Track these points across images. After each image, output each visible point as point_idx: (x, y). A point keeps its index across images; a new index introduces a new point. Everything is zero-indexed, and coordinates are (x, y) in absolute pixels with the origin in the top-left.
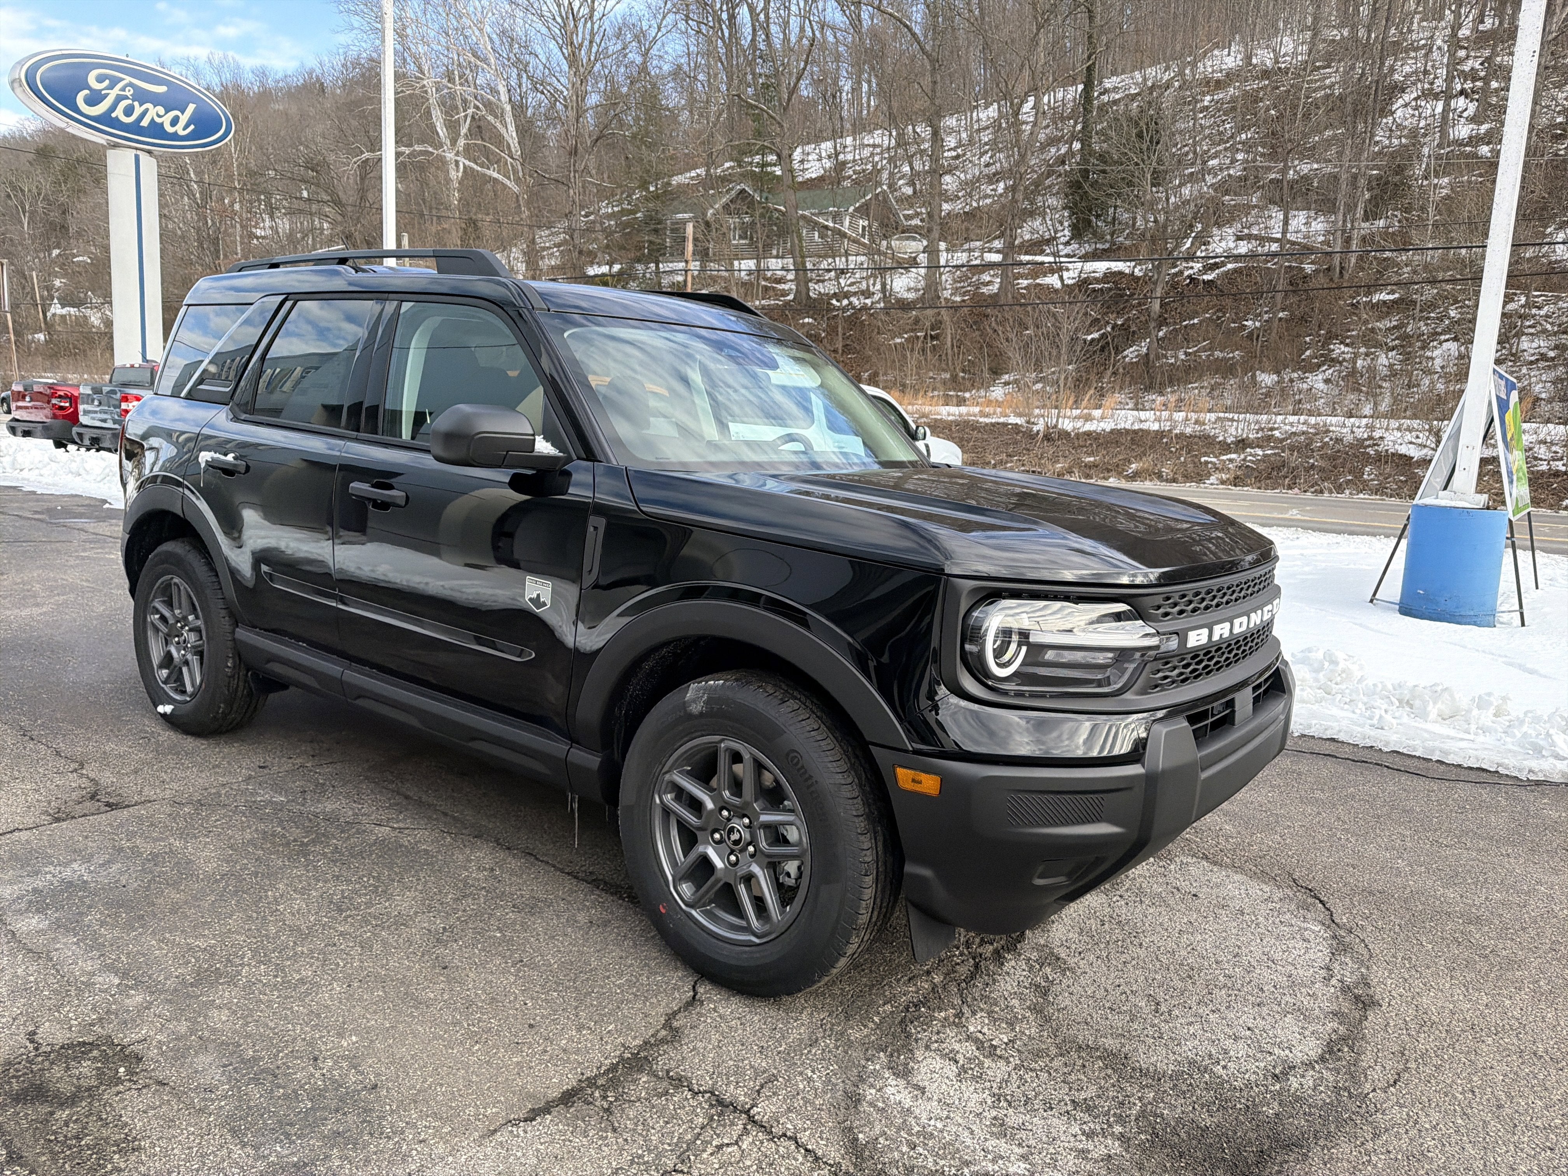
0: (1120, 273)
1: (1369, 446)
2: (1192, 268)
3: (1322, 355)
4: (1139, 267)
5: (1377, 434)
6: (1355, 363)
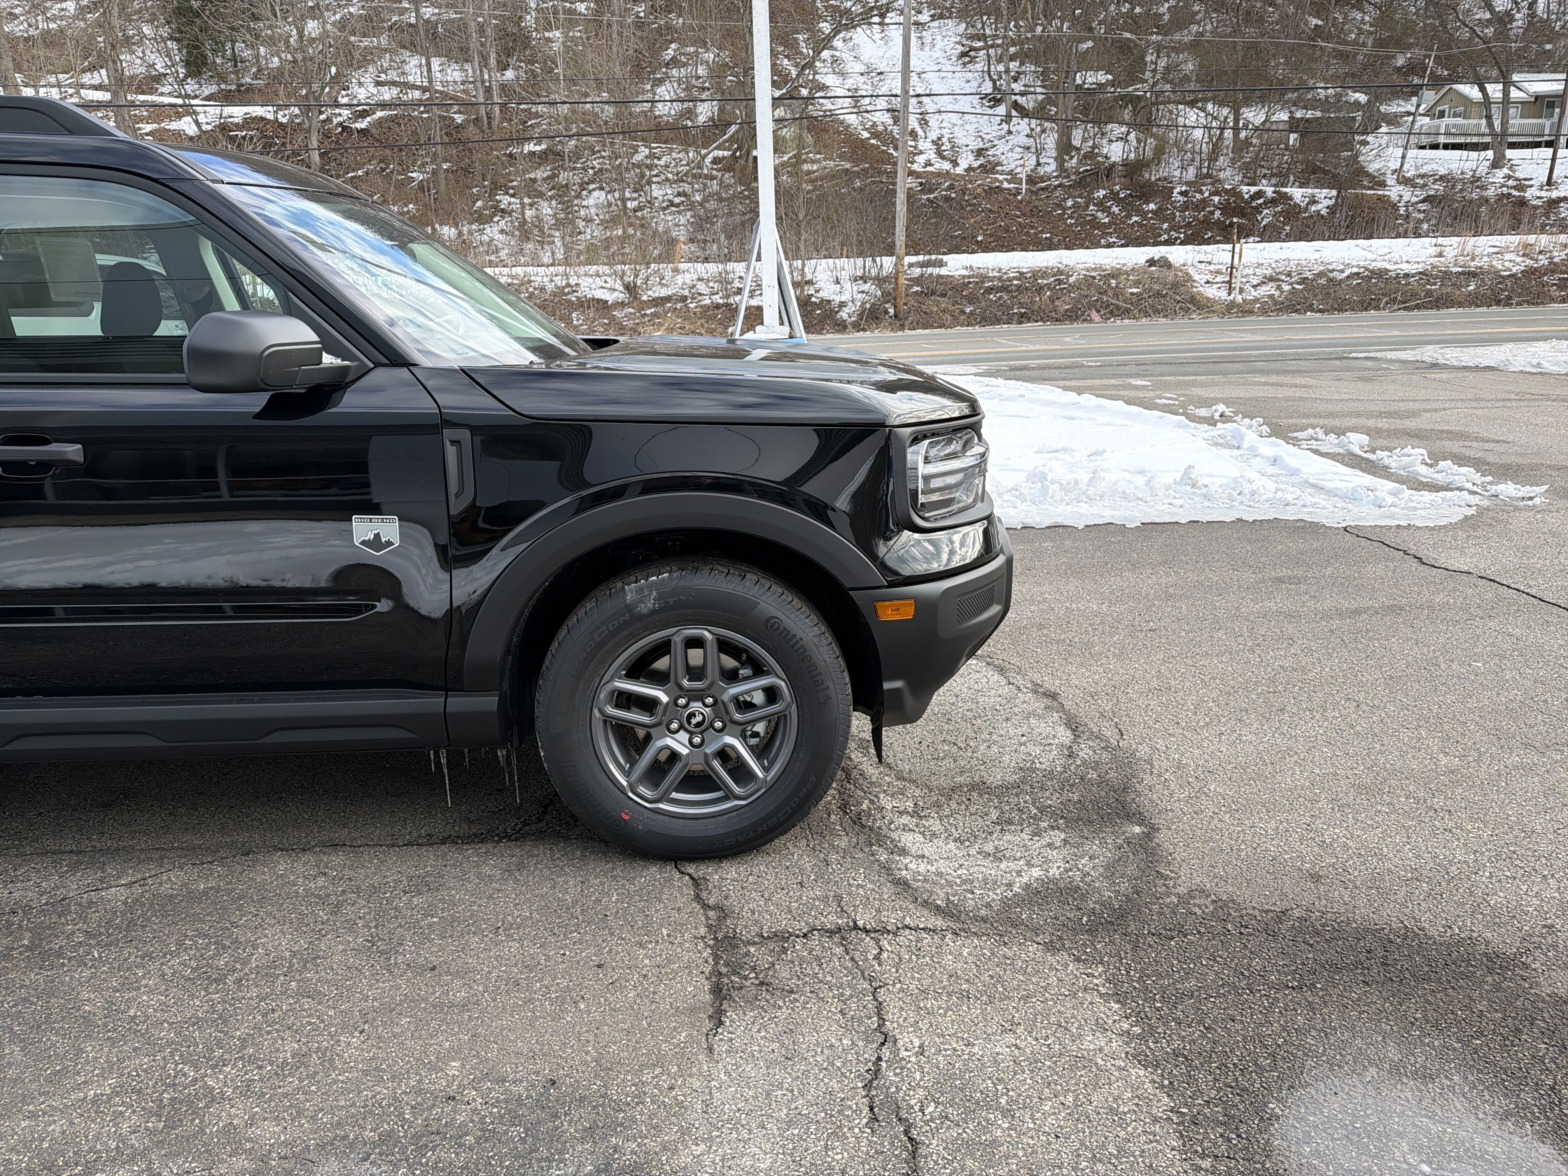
0: (262, 119)
1: (569, 293)
2: (340, 115)
3: (492, 207)
4: (281, 113)
5: (573, 281)
6: (523, 214)
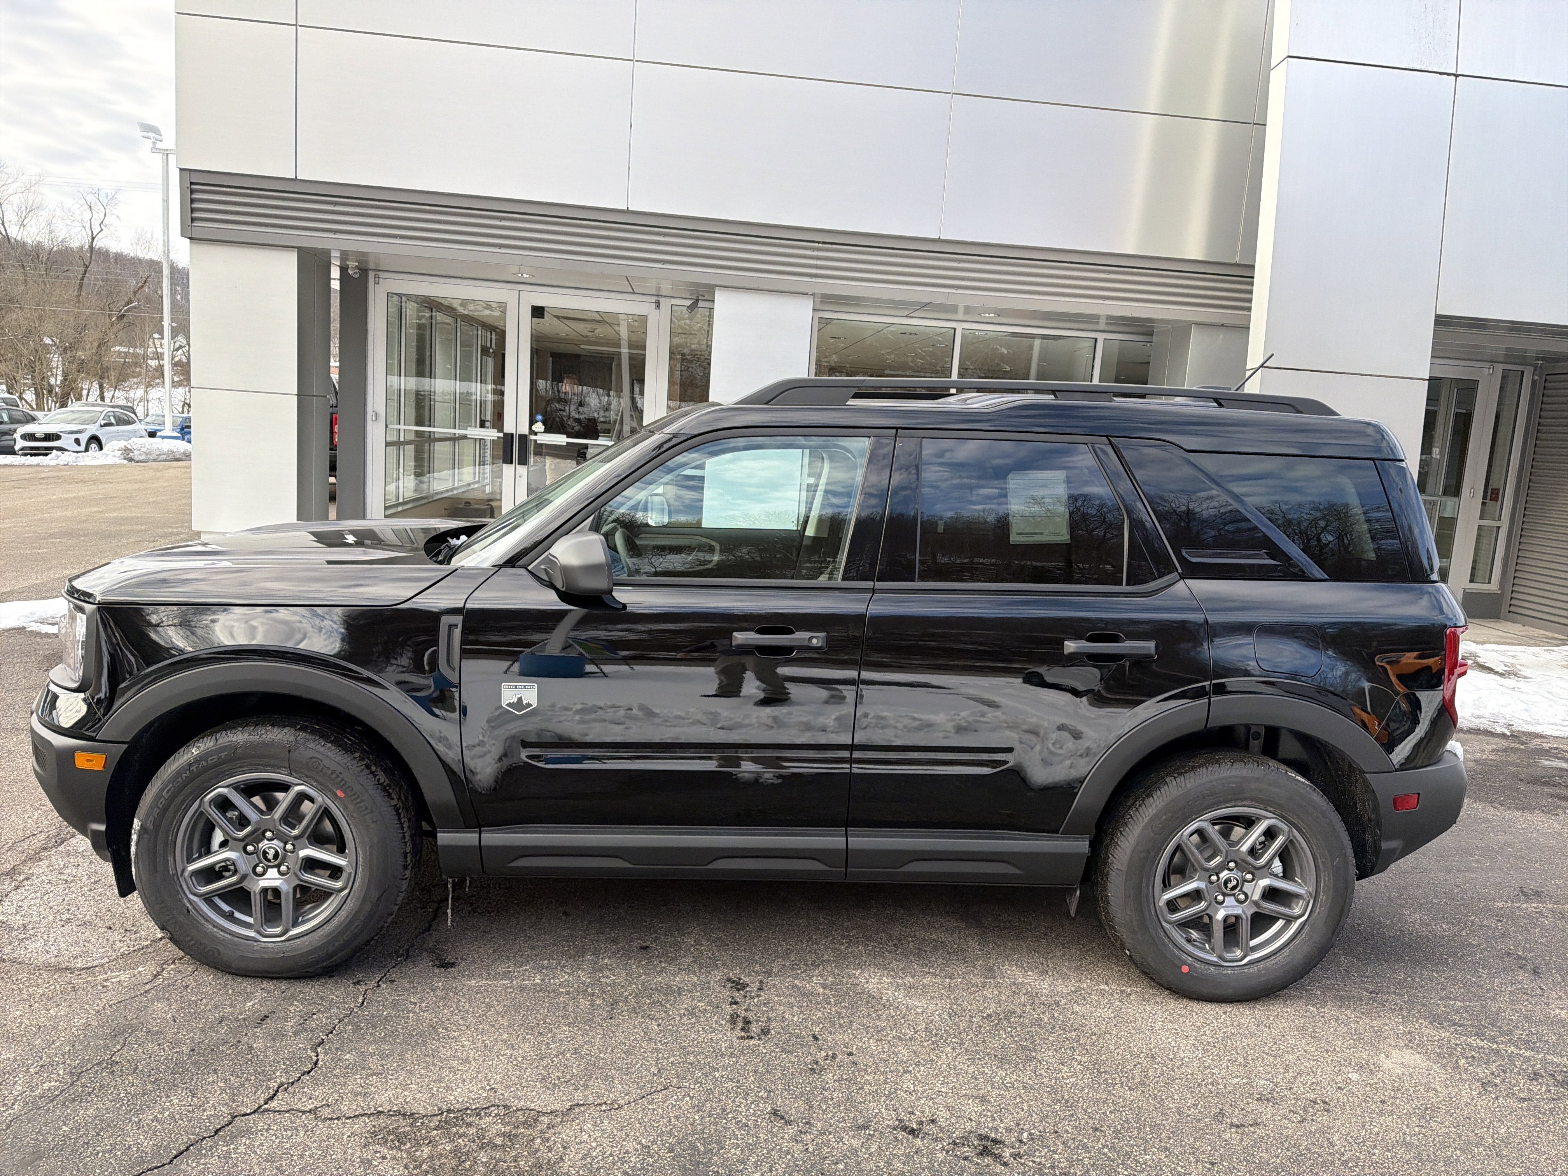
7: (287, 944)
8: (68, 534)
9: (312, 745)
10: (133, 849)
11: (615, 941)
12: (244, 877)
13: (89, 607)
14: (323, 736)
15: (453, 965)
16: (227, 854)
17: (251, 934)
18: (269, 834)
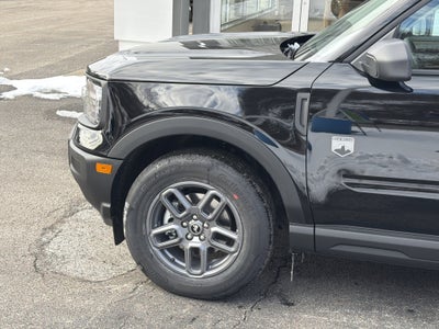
7: (204, 280)
8: (43, 41)
9: (221, 167)
10: (125, 219)
11: (391, 304)
12: (181, 240)
13: (103, 82)
14: (227, 163)
15: (293, 304)
16: (172, 226)
17: (184, 272)
18: (195, 217)
